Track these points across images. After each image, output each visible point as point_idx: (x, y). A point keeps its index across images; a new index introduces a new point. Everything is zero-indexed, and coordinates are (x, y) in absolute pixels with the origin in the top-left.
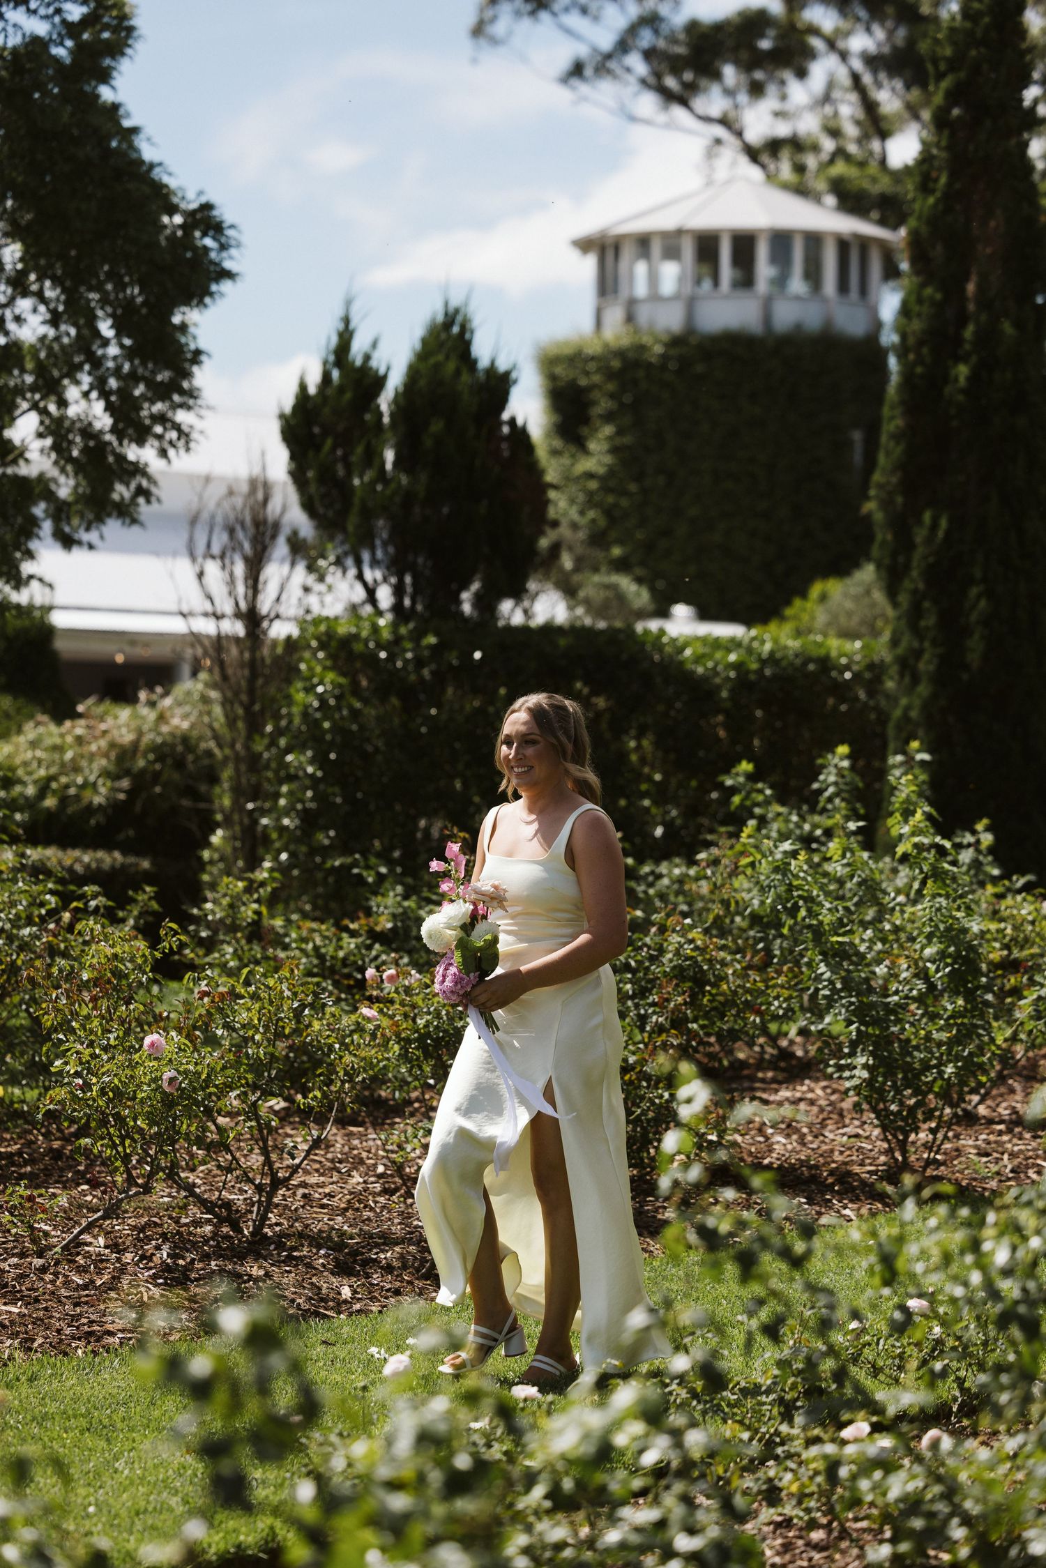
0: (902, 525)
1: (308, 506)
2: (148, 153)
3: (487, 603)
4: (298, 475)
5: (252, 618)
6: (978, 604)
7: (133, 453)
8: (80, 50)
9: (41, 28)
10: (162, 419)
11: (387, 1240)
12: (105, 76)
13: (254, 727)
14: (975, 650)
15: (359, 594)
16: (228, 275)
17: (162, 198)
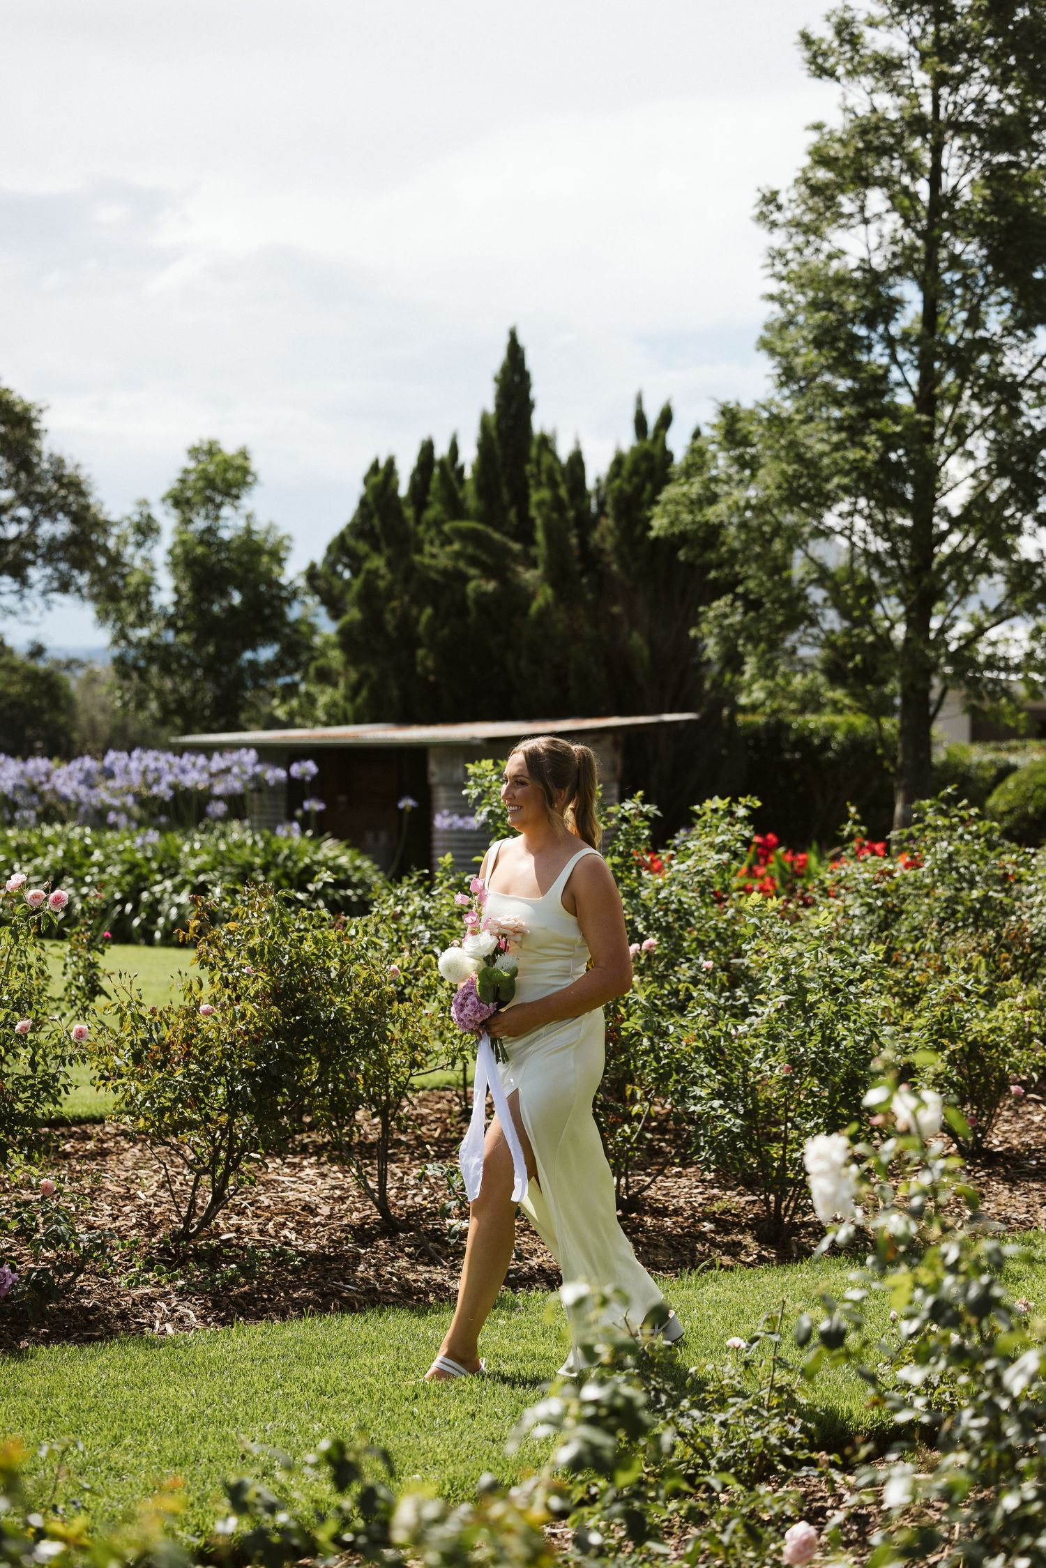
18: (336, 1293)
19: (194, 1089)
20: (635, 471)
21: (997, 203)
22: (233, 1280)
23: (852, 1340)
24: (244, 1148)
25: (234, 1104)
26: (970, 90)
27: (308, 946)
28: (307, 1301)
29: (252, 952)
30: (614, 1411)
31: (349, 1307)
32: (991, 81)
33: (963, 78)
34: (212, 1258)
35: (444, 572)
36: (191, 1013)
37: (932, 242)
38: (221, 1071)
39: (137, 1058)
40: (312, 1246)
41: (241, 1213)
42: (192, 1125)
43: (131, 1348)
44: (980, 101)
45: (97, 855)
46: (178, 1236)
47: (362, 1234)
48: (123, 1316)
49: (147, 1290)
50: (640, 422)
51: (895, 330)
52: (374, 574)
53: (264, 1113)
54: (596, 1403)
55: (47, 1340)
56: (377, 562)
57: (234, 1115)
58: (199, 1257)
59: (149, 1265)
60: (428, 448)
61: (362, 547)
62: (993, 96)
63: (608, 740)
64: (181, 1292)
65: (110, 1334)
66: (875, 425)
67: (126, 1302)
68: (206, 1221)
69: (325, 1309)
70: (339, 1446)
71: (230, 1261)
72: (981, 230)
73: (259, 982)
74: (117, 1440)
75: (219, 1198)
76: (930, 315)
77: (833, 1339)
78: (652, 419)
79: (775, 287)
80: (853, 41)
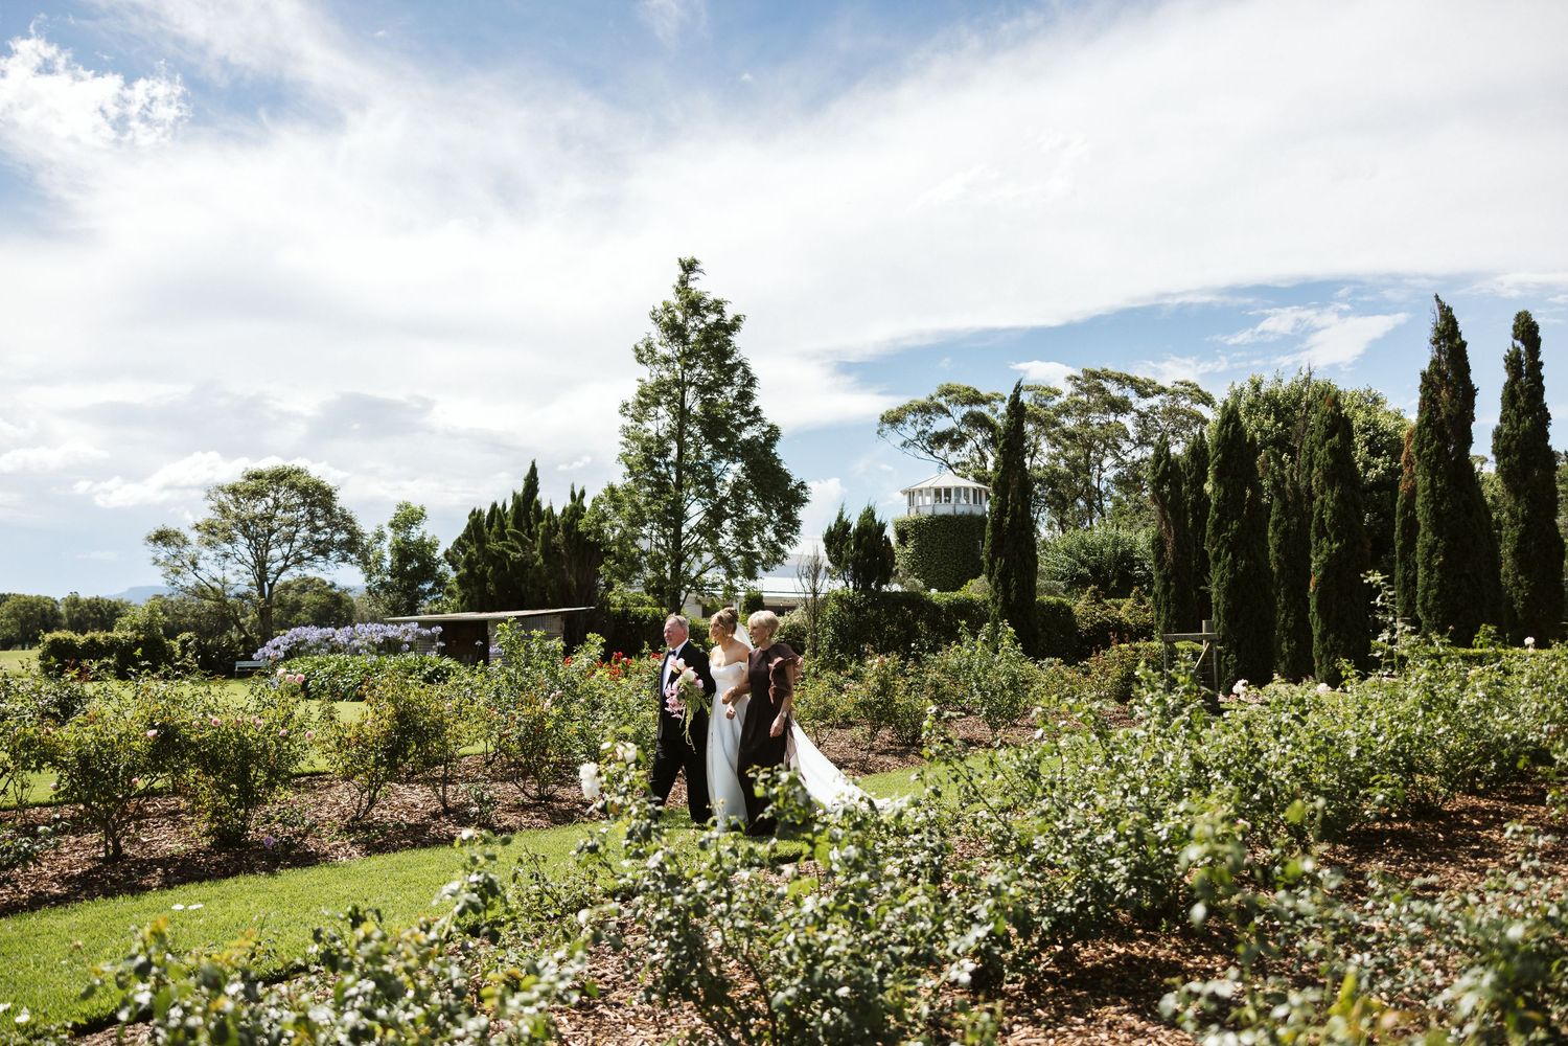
0: (991, 562)
1: (831, 560)
2: (784, 466)
3: (878, 586)
4: (828, 552)
5: (815, 593)
6: (1013, 583)
7: (782, 546)
8: (767, 440)
9: (757, 434)
10: (789, 537)
11: (851, 761)
12: (772, 446)
13: (816, 621)
14: (1013, 596)
15: (844, 584)
16: (807, 501)
17: (787, 478)
18: (420, 840)
19: (360, 756)
20: (570, 514)
21: (706, 412)
22: (376, 837)
23: (601, 849)
24: (382, 782)
25: (378, 761)
26: (697, 371)
27: (412, 696)
28: (407, 844)
29: (388, 699)
30: (485, 886)
31: (425, 845)
32: (704, 367)
33: (694, 366)
34: (367, 828)
35: (498, 552)
36: (360, 725)
37: (681, 426)
38: (372, 749)
39: (338, 744)
40: (413, 821)
41: (385, 808)
42: (361, 772)
43: (325, 869)
44: (699, 375)
45: (351, 666)
46: (356, 819)
47: (435, 815)
48: (326, 854)
49: (337, 843)
50: (573, 496)
51: (669, 459)
52: (471, 554)
53: (393, 766)
54: (477, 882)
55: (289, 867)
56: (473, 549)
57: (377, 767)
58: (362, 827)
59: (340, 831)
60: (495, 505)
61: (466, 542)
62: (705, 372)
63: (559, 618)
64: (353, 844)
65: (318, 862)
66: (663, 496)
67: (326, 849)
68: (366, 813)
69: (414, 847)
70: (356, 909)
71: (374, 828)
72: (700, 422)
73: (390, 710)
74: (308, 909)
75: (372, 801)
76: (680, 454)
77: (593, 849)
78: (577, 494)
79: (624, 440)
80: (653, 352)
